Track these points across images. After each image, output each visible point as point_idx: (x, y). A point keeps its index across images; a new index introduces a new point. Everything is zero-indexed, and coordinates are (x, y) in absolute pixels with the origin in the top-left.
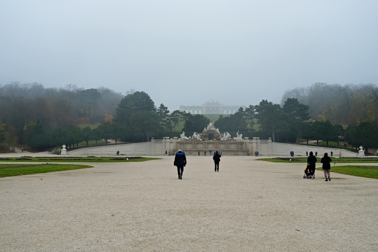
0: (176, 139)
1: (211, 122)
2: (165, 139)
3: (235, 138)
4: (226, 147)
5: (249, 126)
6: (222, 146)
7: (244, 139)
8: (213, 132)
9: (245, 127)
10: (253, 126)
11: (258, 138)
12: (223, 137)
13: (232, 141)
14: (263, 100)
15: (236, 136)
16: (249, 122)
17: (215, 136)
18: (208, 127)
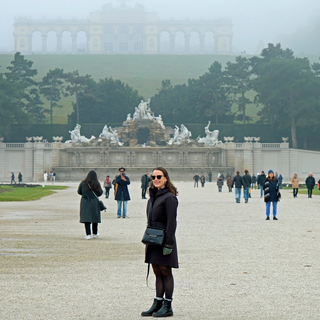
0: (58, 141)
1: (144, 102)
2: (33, 141)
3: (201, 140)
4: (181, 160)
5: (234, 109)
6: (170, 158)
7: (224, 142)
8: (147, 126)
9: (227, 111)
10: (244, 109)
11: (256, 139)
12: (172, 136)
13: (194, 146)
14: (271, 45)
15: (204, 135)
16: (237, 99)
17: (154, 134)
18: (135, 114)
